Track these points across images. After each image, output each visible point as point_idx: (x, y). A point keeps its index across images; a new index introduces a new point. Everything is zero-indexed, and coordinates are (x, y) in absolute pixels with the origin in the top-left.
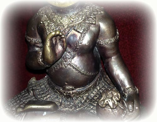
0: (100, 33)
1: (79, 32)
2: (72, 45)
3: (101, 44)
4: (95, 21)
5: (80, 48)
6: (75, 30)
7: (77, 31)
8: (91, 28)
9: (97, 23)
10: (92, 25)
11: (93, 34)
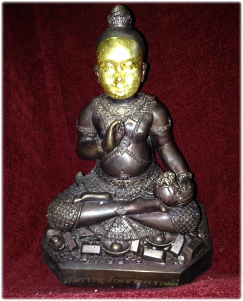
0: (154, 122)
1: (134, 121)
2: (128, 133)
3: (154, 132)
4: (149, 111)
5: (136, 136)
6: (131, 119)
7: (132, 120)
8: (145, 116)
9: (150, 113)
10: (146, 115)
11: (147, 122)
